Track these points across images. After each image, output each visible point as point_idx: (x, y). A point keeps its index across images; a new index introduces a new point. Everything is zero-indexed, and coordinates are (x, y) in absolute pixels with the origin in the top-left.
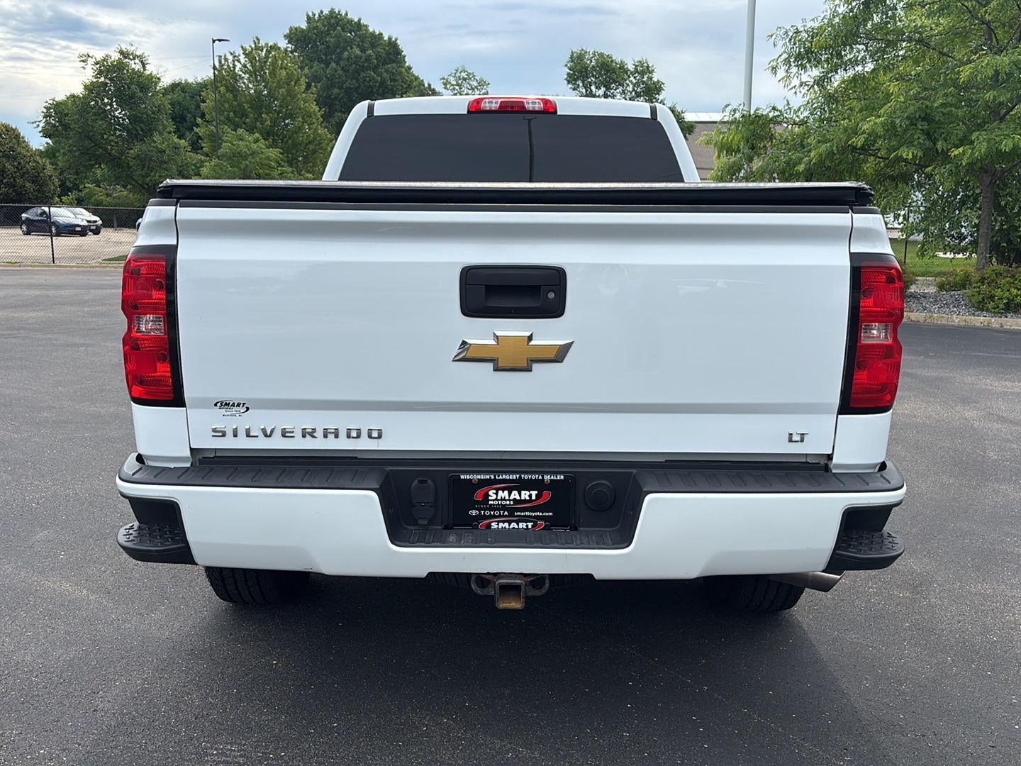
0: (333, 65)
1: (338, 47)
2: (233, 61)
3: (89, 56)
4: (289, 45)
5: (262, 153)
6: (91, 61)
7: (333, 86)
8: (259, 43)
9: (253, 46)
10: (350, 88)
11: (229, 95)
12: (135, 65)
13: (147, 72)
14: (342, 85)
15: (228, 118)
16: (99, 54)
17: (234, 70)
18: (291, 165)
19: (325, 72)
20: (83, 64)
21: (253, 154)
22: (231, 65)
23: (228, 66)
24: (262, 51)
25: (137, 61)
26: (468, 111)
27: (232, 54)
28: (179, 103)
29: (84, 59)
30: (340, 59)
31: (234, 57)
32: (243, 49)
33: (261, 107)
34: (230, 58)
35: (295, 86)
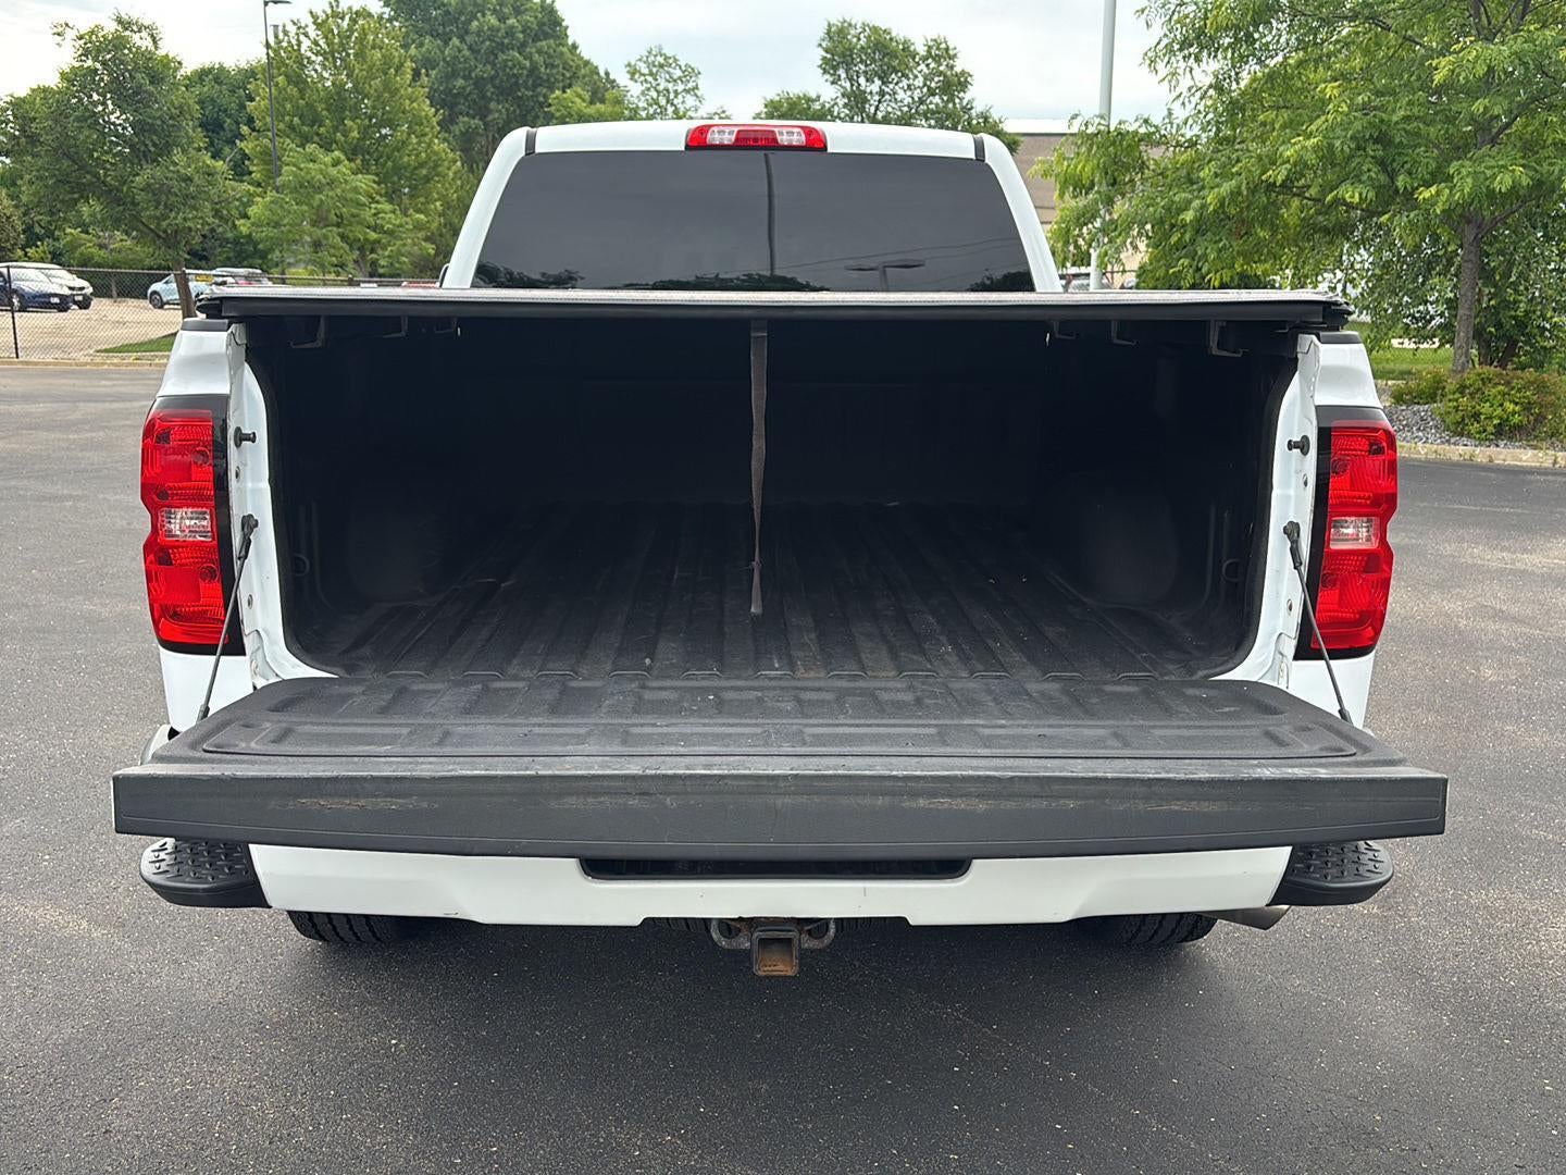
0: (455, 41)
1: (461, 13)
2: (297, 34)
3: (67, 25)
4: (387, 10)
5: (346, 181)
6: (70, 34)
7: (454, 75)
8: (337, 6)
9: (329, 11)
10: (483, 79)
11: (293, 91)
12: (141, 41)
13: (161, 52)
14: (470, 72)
15: (291, 127)
16: (83, 23)
17: (299, 50)
18: (391, 201)
19: (443, 52)
20: (58, 39)
21: (332, 183)
22: (294, 42)
23: (289, 42)
24: (343, 19)
25: (144, 34)
26: (687, 147)
27: (295, 24)
29: (60, 30)
30: (467, 32)
31: (299, 28)
32: (313, 17)
33: (343, 109)
34: (292, 29)
35: (395, 75)
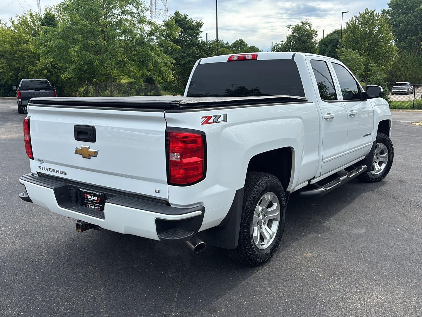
0: (410, 15)
1: (413, 6)
2: (356, 19)
3: (290, 25)
4: (390, 8)
5: (358, 58)
6: (291, 27)
7: (408, 24)
8: (367, 11)
9: (365, 12)
10: (417, 25)
11: (352, 35)
12: (307, 27)
13: (312, 29)
14: (413, 23)
15: (350, 44)
16: (294, 24)
17: (356, 24)
18: (375, 63)
19: (405, 18)
20: (288, 29)
21: (354, 59)
22: (354, 21)
23: (353, 22)
24: (368, 14)
25: (308, 25)
26: (228, 61)
27: (355, 17)
28: (336, 39)
29: (289, 27)
30: (414, 12)
31: (356, 18)
32: (360, 14)
33: (365, 38)
34: (354, 18)
35: (382, 28)
